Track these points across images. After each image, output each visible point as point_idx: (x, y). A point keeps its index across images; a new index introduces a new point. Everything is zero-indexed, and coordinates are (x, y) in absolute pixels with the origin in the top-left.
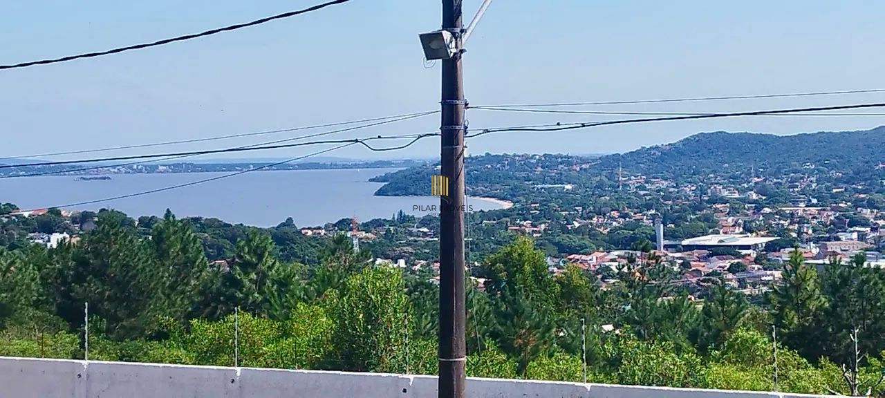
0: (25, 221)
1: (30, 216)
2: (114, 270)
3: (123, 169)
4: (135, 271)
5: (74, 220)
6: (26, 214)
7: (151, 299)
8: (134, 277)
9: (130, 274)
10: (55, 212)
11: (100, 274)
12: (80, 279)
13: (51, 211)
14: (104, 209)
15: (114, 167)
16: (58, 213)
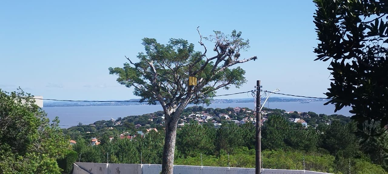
0: (288, 115)
1: (289, 113)
2: (339, 135)
3: (313, 100)
4: (344, 136)
5: (301, 114)
6: (288, 113)
7: (349, 144)
8: (344, 138)
9: (343, 137)
10: (296, 112)
11: (334, 136)
12: (328, 138)
13: (295, 112)
14: (309, 112)
15: (310, 100)
16: (297, 113)
